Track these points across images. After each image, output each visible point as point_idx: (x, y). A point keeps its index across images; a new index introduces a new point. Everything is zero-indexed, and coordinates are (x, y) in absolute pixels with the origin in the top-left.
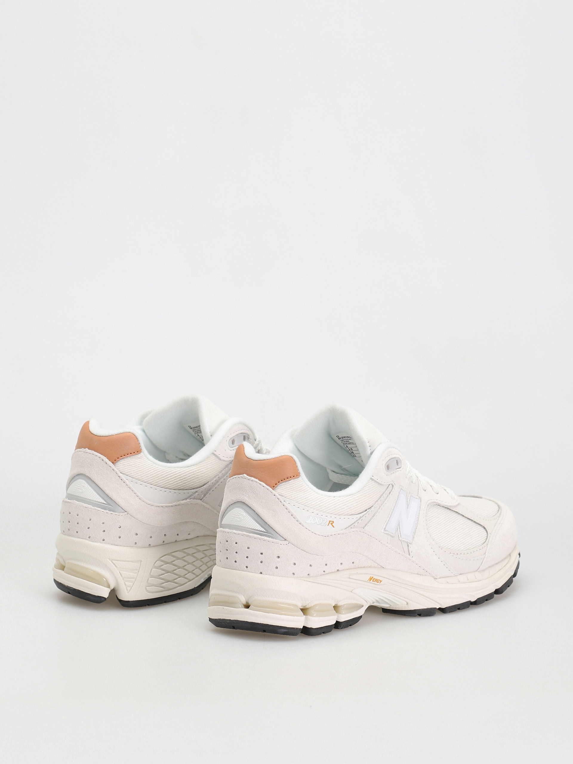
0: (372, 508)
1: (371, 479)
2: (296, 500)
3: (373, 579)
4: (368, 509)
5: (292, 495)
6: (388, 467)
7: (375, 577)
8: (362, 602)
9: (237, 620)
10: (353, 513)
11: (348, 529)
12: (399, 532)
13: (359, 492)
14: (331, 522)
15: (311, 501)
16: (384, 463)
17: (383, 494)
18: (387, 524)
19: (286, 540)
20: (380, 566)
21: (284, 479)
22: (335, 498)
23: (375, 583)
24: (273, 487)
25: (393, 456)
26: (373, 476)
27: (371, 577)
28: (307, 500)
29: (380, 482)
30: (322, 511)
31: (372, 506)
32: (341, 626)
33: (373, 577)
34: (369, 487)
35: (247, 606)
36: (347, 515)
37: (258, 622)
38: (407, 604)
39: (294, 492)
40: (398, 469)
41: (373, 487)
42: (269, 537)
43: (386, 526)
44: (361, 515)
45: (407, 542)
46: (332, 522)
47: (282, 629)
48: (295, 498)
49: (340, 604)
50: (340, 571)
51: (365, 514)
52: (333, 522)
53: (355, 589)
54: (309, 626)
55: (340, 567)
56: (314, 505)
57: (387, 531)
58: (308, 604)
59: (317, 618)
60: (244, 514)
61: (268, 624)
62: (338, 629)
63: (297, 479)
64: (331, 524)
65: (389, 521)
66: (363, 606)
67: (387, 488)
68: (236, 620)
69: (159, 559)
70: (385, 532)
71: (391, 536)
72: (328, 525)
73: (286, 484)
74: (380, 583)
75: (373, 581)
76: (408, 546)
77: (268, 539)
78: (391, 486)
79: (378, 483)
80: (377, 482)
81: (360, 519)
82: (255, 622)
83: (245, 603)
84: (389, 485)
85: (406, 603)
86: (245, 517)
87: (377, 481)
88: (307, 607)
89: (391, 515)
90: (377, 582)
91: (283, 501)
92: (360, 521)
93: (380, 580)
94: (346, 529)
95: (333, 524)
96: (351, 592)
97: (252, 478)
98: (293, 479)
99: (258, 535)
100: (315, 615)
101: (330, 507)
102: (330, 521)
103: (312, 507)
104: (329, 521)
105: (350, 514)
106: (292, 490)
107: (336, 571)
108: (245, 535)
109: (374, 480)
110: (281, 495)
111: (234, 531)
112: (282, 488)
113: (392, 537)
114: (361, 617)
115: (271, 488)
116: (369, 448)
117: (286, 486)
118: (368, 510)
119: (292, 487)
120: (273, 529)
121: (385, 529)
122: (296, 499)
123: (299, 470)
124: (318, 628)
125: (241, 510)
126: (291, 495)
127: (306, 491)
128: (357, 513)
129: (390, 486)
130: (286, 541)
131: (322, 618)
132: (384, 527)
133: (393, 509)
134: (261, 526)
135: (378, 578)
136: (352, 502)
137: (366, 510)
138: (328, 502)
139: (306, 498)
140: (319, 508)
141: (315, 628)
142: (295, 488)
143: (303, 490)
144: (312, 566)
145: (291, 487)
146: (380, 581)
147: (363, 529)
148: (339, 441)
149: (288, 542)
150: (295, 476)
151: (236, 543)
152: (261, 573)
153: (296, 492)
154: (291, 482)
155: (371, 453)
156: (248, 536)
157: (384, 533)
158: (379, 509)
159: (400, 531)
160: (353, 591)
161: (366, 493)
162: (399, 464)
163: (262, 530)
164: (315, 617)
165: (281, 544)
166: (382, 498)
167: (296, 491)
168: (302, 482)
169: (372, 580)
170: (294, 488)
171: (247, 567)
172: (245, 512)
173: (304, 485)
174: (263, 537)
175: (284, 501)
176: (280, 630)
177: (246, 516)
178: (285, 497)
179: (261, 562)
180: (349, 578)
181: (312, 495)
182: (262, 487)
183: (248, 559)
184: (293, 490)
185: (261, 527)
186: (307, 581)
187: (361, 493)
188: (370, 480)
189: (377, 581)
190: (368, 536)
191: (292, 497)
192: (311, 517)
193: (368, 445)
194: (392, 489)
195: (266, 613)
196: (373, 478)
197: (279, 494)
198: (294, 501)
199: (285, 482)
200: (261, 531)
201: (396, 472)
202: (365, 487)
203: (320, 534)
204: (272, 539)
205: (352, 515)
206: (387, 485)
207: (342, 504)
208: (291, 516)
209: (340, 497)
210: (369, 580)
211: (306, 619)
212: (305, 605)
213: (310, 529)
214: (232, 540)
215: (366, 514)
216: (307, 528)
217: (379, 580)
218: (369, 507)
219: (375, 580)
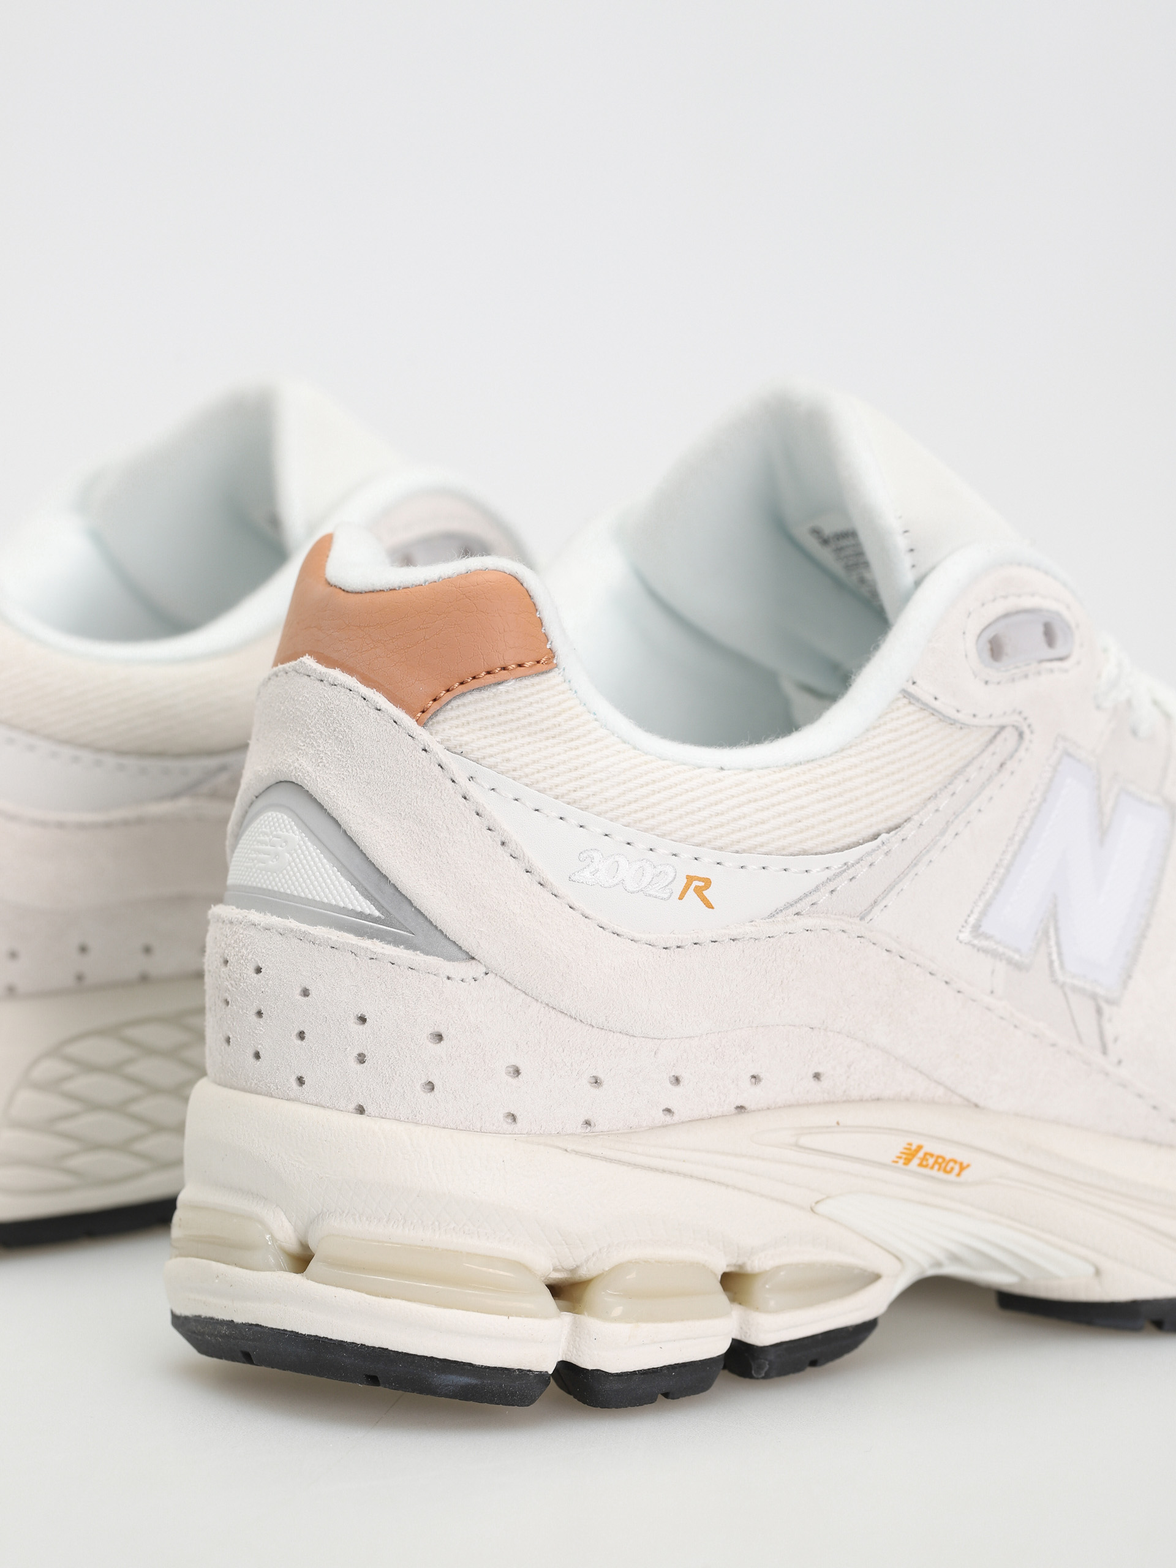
0: (908, 826)
1: (906, 694)
2: (527, 776)
3: (921, 1154)
4: (888, 832)
5: (510, 750)
6: (995, 649)
7: (930, 1147)
8: (874, 1261)
9: (257, 1325)
10: (808, 845)
11: (780, 917)
12: (1054, 949)
13: (842, 750)
14: (696, 883)
15: (601, 781)
16: (974, 627)
17: (967, 766)
18: (988, 905)
19: (473, 958)
20: (960, 1096)
21: (474, 678)
22: (723, 773)
23: (934, 1172)
24: (423, 714)
25: (1028, 602)
26: (914, 683)
27: (914, 1147)
28: (582, 778)
29: (952, 713)
30: (653, 829)
31: (908, 820)
32: (760, 1368)
33: (920, 1148)
34: (891, 731)
35: (302, 1261)
36: (781, 852)
37: (340, 1339)
38: (1098, 1272)
39: (523, 737)
40: (1051, 660)
41: (912, 733)
42: (396, 941)
43: (984, 913)
44: (851, 855)
45: (1094, 997)
46: (701, 884)
47: (452, 1373)
48: (522, 767)
49: (755, 1264)
50: (748, 1112)
51: (869, 854)
52: (708, 883)
53: (828, 1197)
54: (587, 1362)
55: (750, 1095)
56: (612, 799)
57: (988, 937)
58: (587, 1261)
59: (623, 1329)
60: (296, 835)
61: (385, 1347)
62: (751, 1377)
63: (536, 680)
64: (699, 891)
65: (997, 891)
66: (877, 1277)
67: (992, 741)
68: (252, 1325)
69: (55, 1052)
70: (976, 942)
71: (1010, 962)
72: (681, 898)
73: (483, 699)
74: (959, 1175)
75: (920, 1165)
76: (1099, 1011)
77: (389, 950)
78: (1010, 735)
79: (940, 713)
80: (934, 712)
81: (841, 873)
82: (330, 1337)
83: (292, 1245)
84: (1002, 728)
85: (1092, 1270)
86: (296, 851)
87: (936, 704)
88: (584, 1273)
89: (1008, 870)
90: (945, 1171)
91: (462, 779)
92: (842, 884)
93: (959, 1159)
94: (772, 916)
95: (704, 892)
96: (812, 1210)
97: (336, 674)
98: (519, 678)
99: (346, 934)
100: (618, 1311)
101: (693, 812)
102: (690, 879)
103: (606, 812)
104: (688, 877)
105: (791, 850)
106: (511, 731)
107: (733, 1109)
108: (292, 931)
109: (918, 700)
110: (459, 750)
111: (254, 916)
112: (464, 720)
113: (1018, 966)
114: (869, 1327)
115: (413, 716)
116: (907, 561)
117: (482, 710)
118: (884, 836)
119: (510, 717)
120: (415, 908)
121: (977, 927)
122: (527, 770)
123: (551, 638)
124: (634, 1373)
125: (285, 817)
126: (504, 752)
127: (578, 737)
128: (831, 847)
129: (1005, 734)
130: (474, 962)
131: (647, 1329)
132: (972, 920)
133: (1022, 842)
134: (362, 895)
135: (949, 1152)
136: (807, 794)
137: (875, 837)
138: (687, 791)
139: (576, 769)
140: (640, 815)
141: (617, 1375)
142: (524, 722)
143: (566, 732)
144: (605, 1086)
145: (506, 713)
146: (957, 1168)
147: (857, 920)
148: (825, 555)
149: (484, 970)
150: (528, 664)
151: (258, 970)
152: (361, 1110)
153: (528, 739)
154: (507, 692)
155: (918, 583)
156: (302, 937)
157: (974, 946)
158: (943, 832)
159: (1058, 944)
160: (820, 1208)
161: (878, 758)
162: (1060, 641)
163: (367, 911)
164: (616, 1320)
165: (448, 978)
166: (959, 785)
167: (529, 735)
168: (564, 692)
169: (916, 1161)
170: (518, 719)
171: (301, 1081)
172: (299, 828)
173: (570, 708)
174: (370, 941)
175: (471, 778)
176: (443, 1377)
177: (300, 847)
178: (477, 761)
179: (361, 1059)
180: (798, 1146)
181: (608, 757)
182: (373, 712)
183: (303, 1043)
184: (518, 728)
185: (361, 898)
186: (577, 1153)
187: (851, 756)
188: (898, 699)
189: (943, 1164)
190: (886, 953)
191: (508, 760)
192: (595, 854)
193: (901, 543)
194: (1016, 750)
195: (377, 1295)
196: (912, 689)
197: (450, 744)
198: (521, 777)
199: (479, 689)
200: (361, 915)
201: (1039, 673)
202: (875, 728)
203: (637, 936)
204: (410, 952)
205: (805, 853)
206: (990, 726)
207: (756, 801)
208: (500, 849)
209: (750, 770)
210: (901, 1161)
211: (576, 1329)
212: (570, 1263)
213: (588, 912)
214: (242, 956)
215: (874, 850)
216: (576, 905)
217: (955, 1162)
218: (891, 824)
219: (931, 1161)
